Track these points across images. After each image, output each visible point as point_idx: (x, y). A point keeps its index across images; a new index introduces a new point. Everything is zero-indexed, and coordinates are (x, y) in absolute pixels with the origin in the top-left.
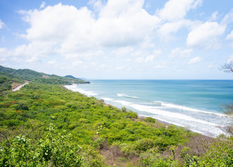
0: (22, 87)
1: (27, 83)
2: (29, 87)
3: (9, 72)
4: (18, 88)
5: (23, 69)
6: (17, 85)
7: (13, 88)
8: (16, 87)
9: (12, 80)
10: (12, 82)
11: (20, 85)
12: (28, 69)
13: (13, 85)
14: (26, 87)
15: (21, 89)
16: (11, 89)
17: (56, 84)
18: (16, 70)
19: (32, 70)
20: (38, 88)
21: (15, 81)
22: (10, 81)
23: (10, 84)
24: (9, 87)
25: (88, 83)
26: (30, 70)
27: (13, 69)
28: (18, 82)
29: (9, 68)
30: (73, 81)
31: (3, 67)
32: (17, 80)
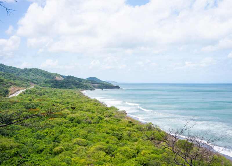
0: (23, 92)
1: (32, 87)
2: (32, 93)
3: (12, 72)
4: (17, 94)
5: (30, 68)
6: (17, 89)
7: (10, 93)
8: (15, 92)
9: (10, 83)
10: (11, 86)
11: (22, 89)
12: (36, 68)
13: (10, 89)
14: (28, 92)
15: (21, 95)
16: (7, 94)
17: (72, 88)
18: (21, 69)
19: (41, 70)
20: (44, 94)
21: (15, 84)
22: (8, 84)
23: (7, 88)
24: (5, 92)
25: (118, 87)
26: (39, 69)
27: (17, 68)
28: (19, 85)
29: (11, 67)
30: (96, 85)
31: (5, 66)
32: (18, 82)
